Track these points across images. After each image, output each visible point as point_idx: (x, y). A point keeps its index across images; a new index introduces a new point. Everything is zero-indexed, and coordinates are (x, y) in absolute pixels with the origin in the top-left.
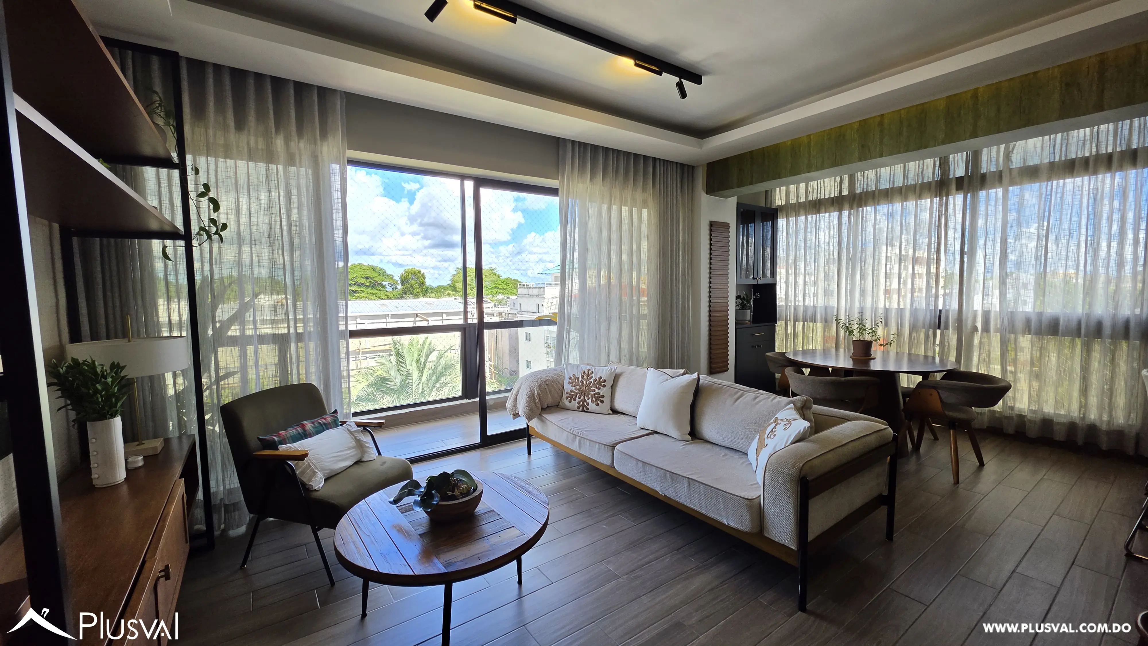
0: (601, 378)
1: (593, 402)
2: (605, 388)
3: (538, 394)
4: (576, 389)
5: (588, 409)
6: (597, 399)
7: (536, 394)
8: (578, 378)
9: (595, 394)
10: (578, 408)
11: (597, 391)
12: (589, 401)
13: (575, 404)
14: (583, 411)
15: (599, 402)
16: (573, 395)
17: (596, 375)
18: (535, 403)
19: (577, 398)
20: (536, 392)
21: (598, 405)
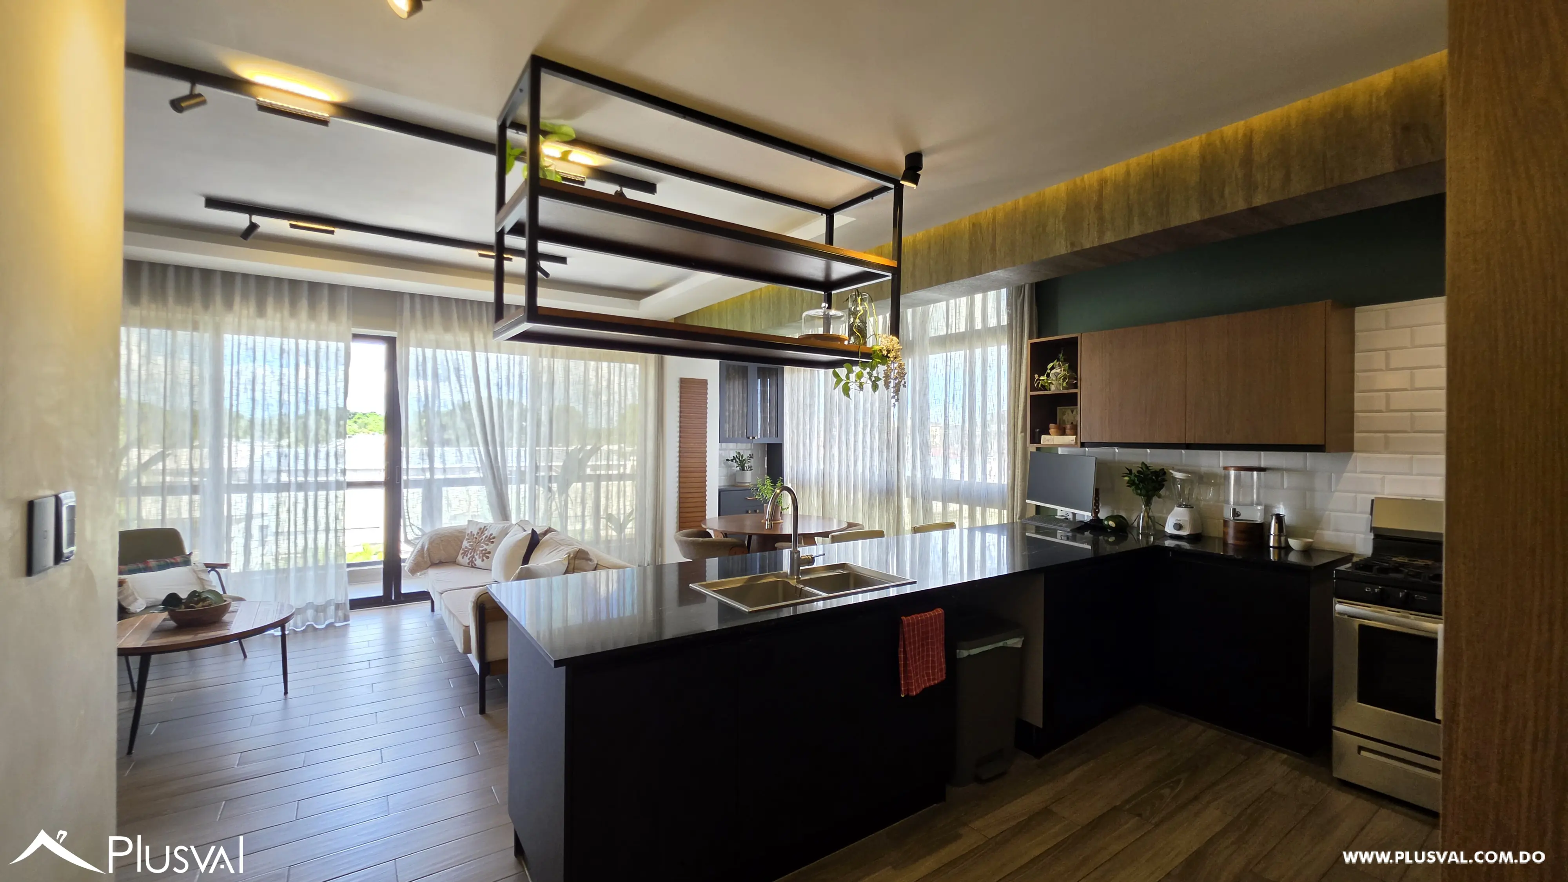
0: (491, 535)
1: (479, 558)
2: (492, 545)
3: (428, 549)
4: (470, 545)
5: (475, 565)
6: (484, 555)
7: (426, 549)
8: (474, 535)
9: (482, 551)
10: (469, 563)
11: (485, 547)
12: (477, 557)
13: (466, 560)
14: (472, 567)
15: (484, 558)
16: (466, 551)
17: (489, 532)
18: (423, 557)
19: (469, 554)
20: (426, 547)
21: (483, 560)
